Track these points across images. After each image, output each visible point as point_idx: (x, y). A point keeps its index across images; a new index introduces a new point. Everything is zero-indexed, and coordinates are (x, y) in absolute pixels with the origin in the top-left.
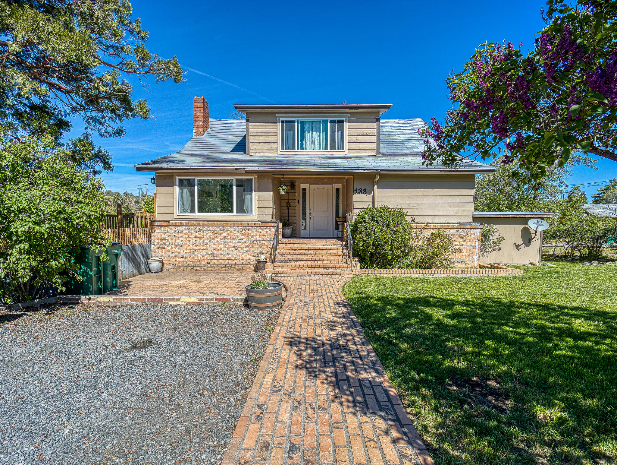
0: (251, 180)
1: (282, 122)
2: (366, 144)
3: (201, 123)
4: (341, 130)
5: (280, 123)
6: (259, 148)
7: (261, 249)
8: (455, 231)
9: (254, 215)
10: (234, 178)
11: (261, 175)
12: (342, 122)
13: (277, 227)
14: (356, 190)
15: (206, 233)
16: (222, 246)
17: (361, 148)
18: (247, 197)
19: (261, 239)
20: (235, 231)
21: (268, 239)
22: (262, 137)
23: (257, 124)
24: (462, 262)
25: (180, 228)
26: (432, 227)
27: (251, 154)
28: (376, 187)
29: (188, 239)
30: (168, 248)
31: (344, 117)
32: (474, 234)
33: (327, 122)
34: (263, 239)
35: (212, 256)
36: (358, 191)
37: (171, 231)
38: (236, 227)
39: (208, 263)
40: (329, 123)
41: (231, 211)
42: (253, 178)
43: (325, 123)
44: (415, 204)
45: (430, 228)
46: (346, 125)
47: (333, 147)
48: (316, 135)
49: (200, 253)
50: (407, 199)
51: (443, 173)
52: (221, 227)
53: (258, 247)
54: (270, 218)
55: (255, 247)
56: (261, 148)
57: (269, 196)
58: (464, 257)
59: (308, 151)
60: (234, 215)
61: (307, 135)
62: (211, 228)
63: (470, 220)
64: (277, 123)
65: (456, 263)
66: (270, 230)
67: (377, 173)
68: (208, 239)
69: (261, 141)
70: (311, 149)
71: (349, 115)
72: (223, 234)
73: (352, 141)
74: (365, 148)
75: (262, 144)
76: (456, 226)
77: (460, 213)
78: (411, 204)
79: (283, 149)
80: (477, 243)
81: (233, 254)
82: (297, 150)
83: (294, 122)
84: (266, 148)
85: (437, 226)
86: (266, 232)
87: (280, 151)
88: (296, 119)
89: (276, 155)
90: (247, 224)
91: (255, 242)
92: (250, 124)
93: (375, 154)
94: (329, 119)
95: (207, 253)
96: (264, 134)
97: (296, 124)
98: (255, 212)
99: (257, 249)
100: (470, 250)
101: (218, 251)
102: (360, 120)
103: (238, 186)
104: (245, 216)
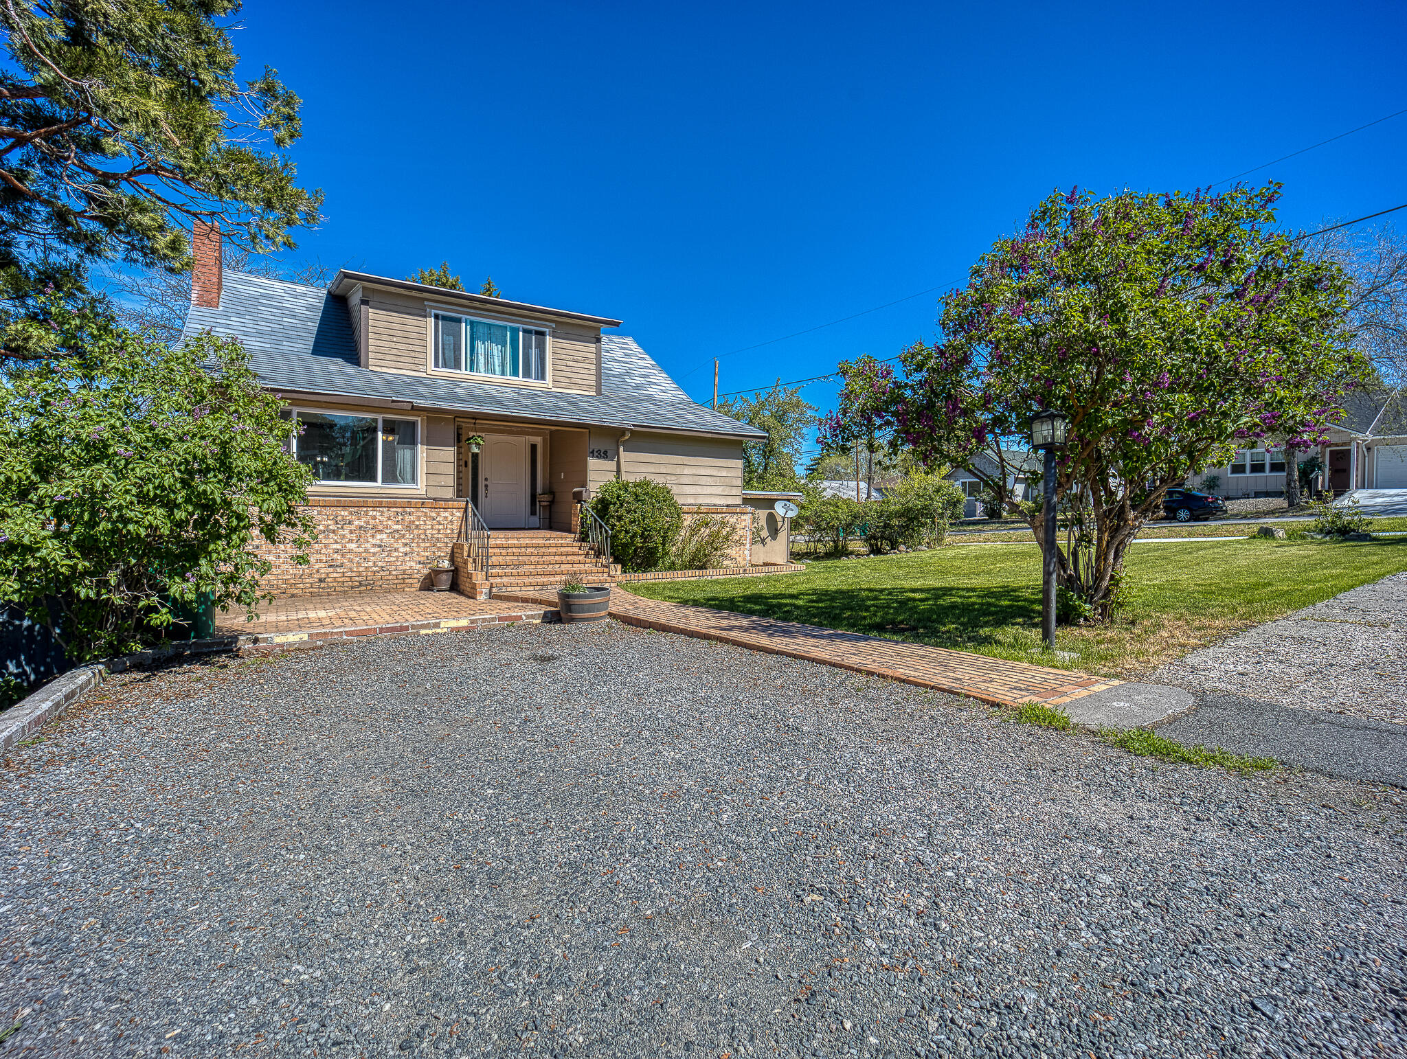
0: (414, 424)
1: (437, 317)
2: (580, 376)
3: (214, 280)
4: (541, 347)
5: (433, 319)
6: (388, 357)
7: (434, 549)
8: (722, 516)
9: (420, 488)
10: (380, 417)
11: (434, 416)
12: (543, 334)
13: (466, 509)
14: (593, 452)
16: (353, 546)
17: (571, 380)
18: (404, 454)
19: (434, 532)
20: (381, 517)
21: (449, 531)
22: (395, 339)
23: (385, 313)
24: (731, 559)
26: (696, 510)
27: (371, 369)
28: (621, 449)
31: (547, 327)
32: (745, 520)
33: (517, 330)
34: (439, 530)
35: (331, 566)
36: (596, 454)
38: (385, 509)
39: (321, 580)
40: (521, 333)
41: (374, 479)
42: (419, 419)
43: (515, 332)
45: (695, 513)
46: (549, 340)
47: (528, 375)
48: (496, 350)
50: (663, 469)
51: (710, 435)
52: (351, 509)
53: (428, 545)
54: (450, 493)
55: (422, 545)
56: (393, 358)
57: (448, 454)
58: (733, 552)
59: (482, 375)
60: (377, 486)
61: (480, 347)
62: (329, 511)
63: (738, 501)
64: (425, 317)
65: (726, 562)
66: (453, 515)
67: (628, 429)
68: (321, 532)
69: (393, 345)
70: (486, 371)
71: (554, 325)
72: (357, 523)
73: (559, 368)
74: (580, 382)
75: (394, 352)
77: (727, 491)
79: (436, 365)
80: (748, 533)
81: (376, 561)
82: (463, 371)
83: (459, 321)
84: (402, 359)
85: (702, 509)
86: (445, 517)
87: (431, 369)
88: (464, 317)
89: (424, 375)
90: (409, 504)
91: (423, 537)
92: (370, 310)
93: (594, 394)
94: (521, 326)
95: (320, 561)
96: (399, 333)
97: (464, 324)
98: (422, 482)
99: (425, 549)
100: (739, 543)
101: (343, 556)
102: (570, 336)
103: (388, 432)
104: (399, 488)
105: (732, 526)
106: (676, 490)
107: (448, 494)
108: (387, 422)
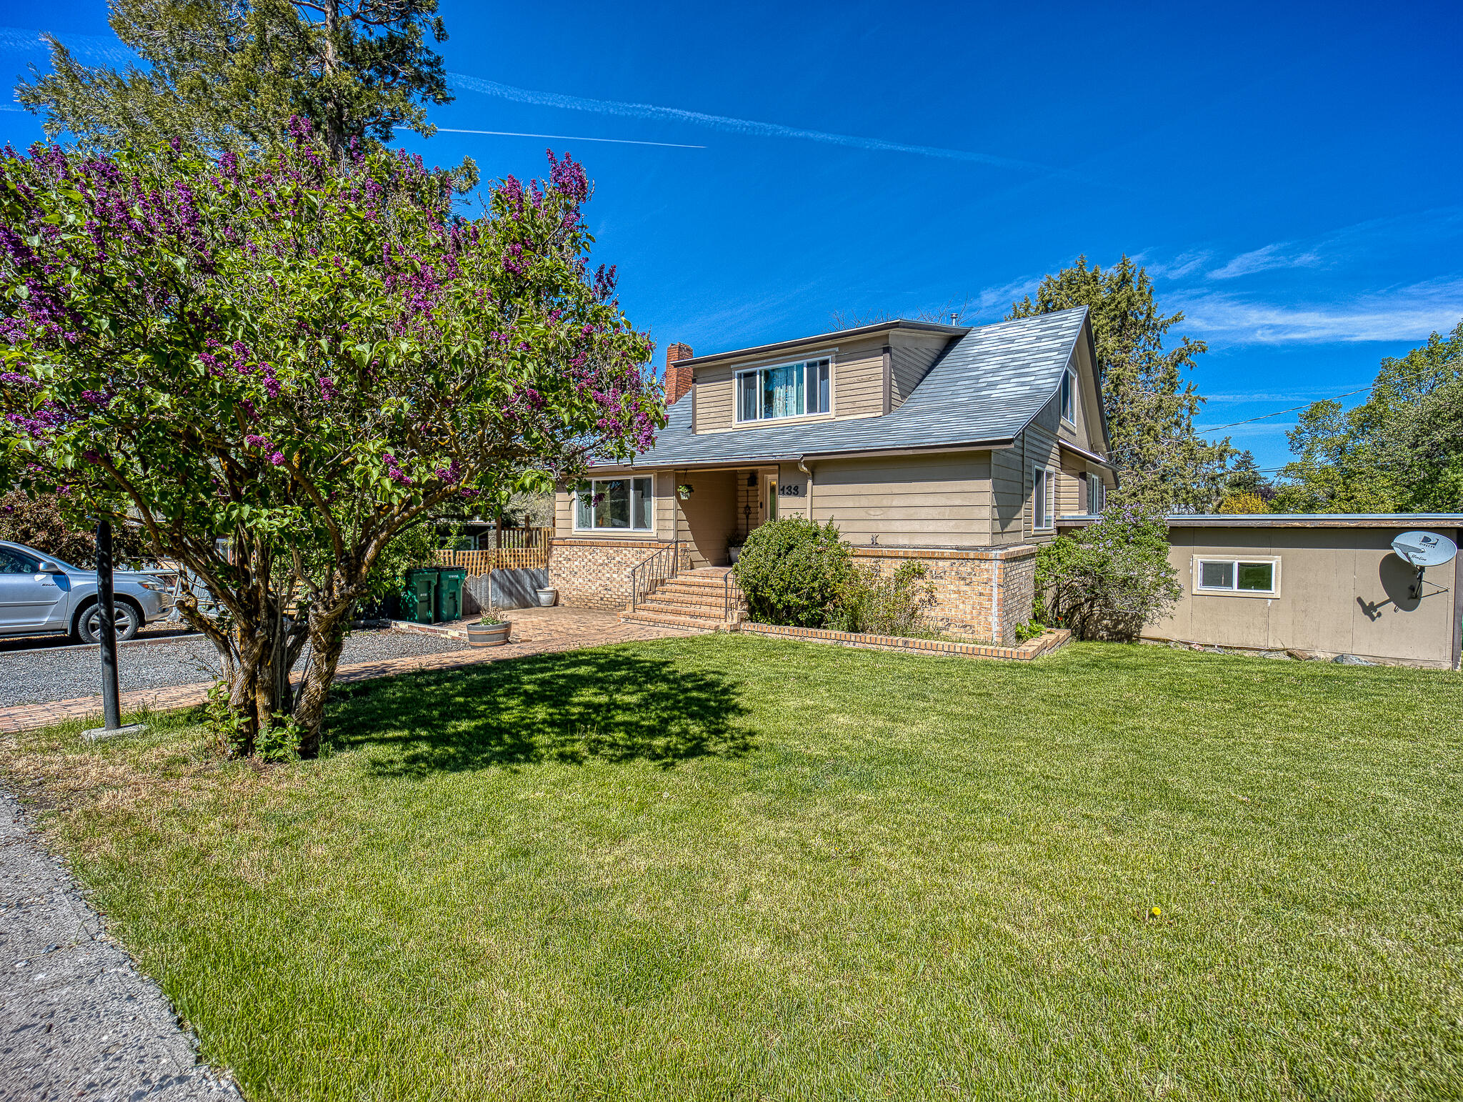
0: (650, 479)
1: (740, 376)
2: (866, 397)
3: (674, 384)
4: (825, 376)
5: (736, 379)
6: (708, 421)
8: (948, 563)
9: (652, 532)
10: (631, 478)
11: (661, 472)
12: (827, 362)
14: (783, 489)
15: (600, 557)
16: (615, 576)
17: (857, 404)
18: (645, 505)
20: (629, 554)
22: (714, 405)
23: (706, 385)
24: (966, 626)
25: (575, 549)
26: (901, 554)
27: (698, 433)
29: (583, 563)
30: (564, 575)
31: (829, 354)
32: (987, 570)
33: (802, 366)
35: (606, 589)
36: (786, 491)
37: (567, 553)
38: (632, 549)
39: (602, 599)
40: (805, 369)
41: (627, 526)
42: (654, 476)
43: (800, 368)
44: (878, 512)
45: (901, 557)
46: (832, 367)
47: (812, 408)
49: (594, 583)
50: (864, 502)
52: (615, 549)
56: (711, 421)
58: (969, 617)
59: (780, 418)
60: (630, 531)
61: (779, 392)
62: (604, 549)
63: (986, 541)
64: (731, 379)
65: (953, 629)
67: (800, 461)
68: (601, 565)
69: (713, 410)
70: (784, 414)
71: (837, 349)
72: (617, 559)
73: (842, 394)
74: (865, 404)
75: (712, 415)
76: (947, 553)
77: (963, 526)
78: (872, 512)
79: (739, 419)
80: (995, 590)
81: (628, 588)
82: (758, 419)
83: (753, 374)
84: (717, 420)
85: (910, 552)
87: (735, 423)
88: (758, 369)
89: (731, 430)
90: (640, 544)
92: (698, 386)
93: (881, 414)
94: (805, 362)
95: (600, 585)
96: (715, 399)
97: (758, 376)
98: (653, 527)
100: (980, 604)
101: (611, 582)
102: (855, 356)
103: (636, 489)
104: (642, 533)
105: (964, 579)
106: (882, 526)
107: (670, 536)
108: (636, 481)
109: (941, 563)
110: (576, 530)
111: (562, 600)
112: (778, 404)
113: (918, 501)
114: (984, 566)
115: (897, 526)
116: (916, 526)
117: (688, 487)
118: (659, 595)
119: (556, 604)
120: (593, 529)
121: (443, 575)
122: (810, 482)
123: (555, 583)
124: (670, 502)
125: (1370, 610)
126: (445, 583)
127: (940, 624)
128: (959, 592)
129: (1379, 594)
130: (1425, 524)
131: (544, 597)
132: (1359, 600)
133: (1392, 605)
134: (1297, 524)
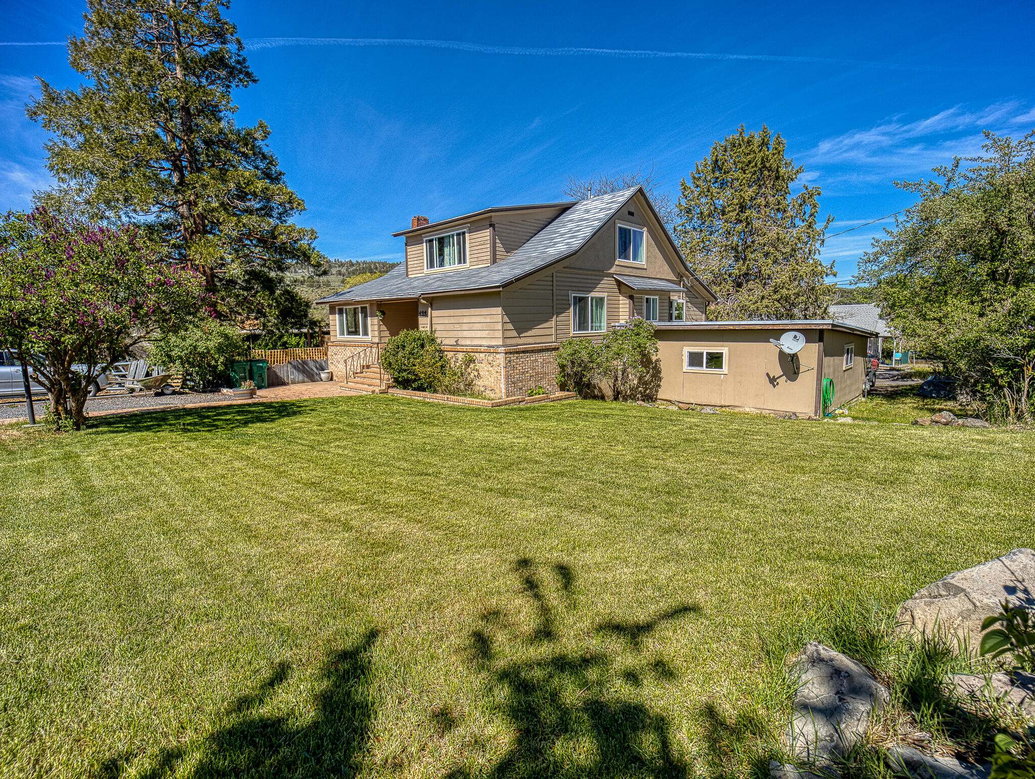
1: (426, 242)
2: (482, 254)
4: (464, 242)
5: (425, 244)
6: (413, 269)
8: (484, 355)
9: (369, 338)
10: (359, 306)
12: (464, 233)
14: (420, 313)
15: (349, 352)
17: (479, 259)
18: (366, 322)
20: (360, 351)
22: (415, 259)
23: (412, 247)
25: (338, 348)
26: (466, 350)
27: (410, 276)
29: (342, 356)
30: (335, 363)
31: (466, 227)
32: (499, 359)
33: (453, 236)
36: (422, 314)
37: (335, 350)
38: (361, 347)
40: (456, 237)
41: (358, 334)
42: (368, 305)
44: (459, 326)
45: (466, 352)
46: (467, 235)
47: (460, 262)
50: (452, 321)
52: (355, 347)
54: (378, 340)
56: (415, 269)
58: (493, 385)
59: (447, 268)
60: (360, 337)
61: (446, 250)
62: (351, 348)
64: (423, 243)
65: (488, 392)
67: (419, 298)
68: (349, 357)
69: (415, 262)
71: (469, 225)
73: (472, 252)
74: (482, 258)
75: (415, 266)
76: (484, 349)
77: (490, 334)
78: (457, 326)
79: (427, 268)
80: (502, 370)
82: (435, 268)
83: (432, 240)
84: (418, 269)
85: (470, 349)
87: (425, 271)
88: (433, 237)
89: (423, 275)
90: (366, 345)
92: (408, 247)
93: (488, 265)
94: (455, 233)
96: (416, 256)
97: (434, 241)
98: (370, 335)
100: (497, 377)
102: (478, 229)
103: (362, 313)
104: (365, 338)
105: (490, 364)
106: (460, 334)
107: (376, 340)
108: (362, 308)
109: (482, 355)
110: (339, 337)
111: (335, 378)
112: (446, 258)
113: (474, 319)
114: (498, 356)
115: (466, 334)
116: (473, 334)
117: (381, 312)
118: (364, 374)
119: (331, 379)
120: (346, 336)
121: (253, 363)
122: (430, 309)
123: (331, 368)
124: (376, 320)
125: (773, 381)
126: (254, 368)
127: (483, 389)
128: (488, 371)
129: (777, 371)
130: (796, 327)
131: (323, 376)
132: (768, 374)
133: (784, 377)
134: (731, 328)
